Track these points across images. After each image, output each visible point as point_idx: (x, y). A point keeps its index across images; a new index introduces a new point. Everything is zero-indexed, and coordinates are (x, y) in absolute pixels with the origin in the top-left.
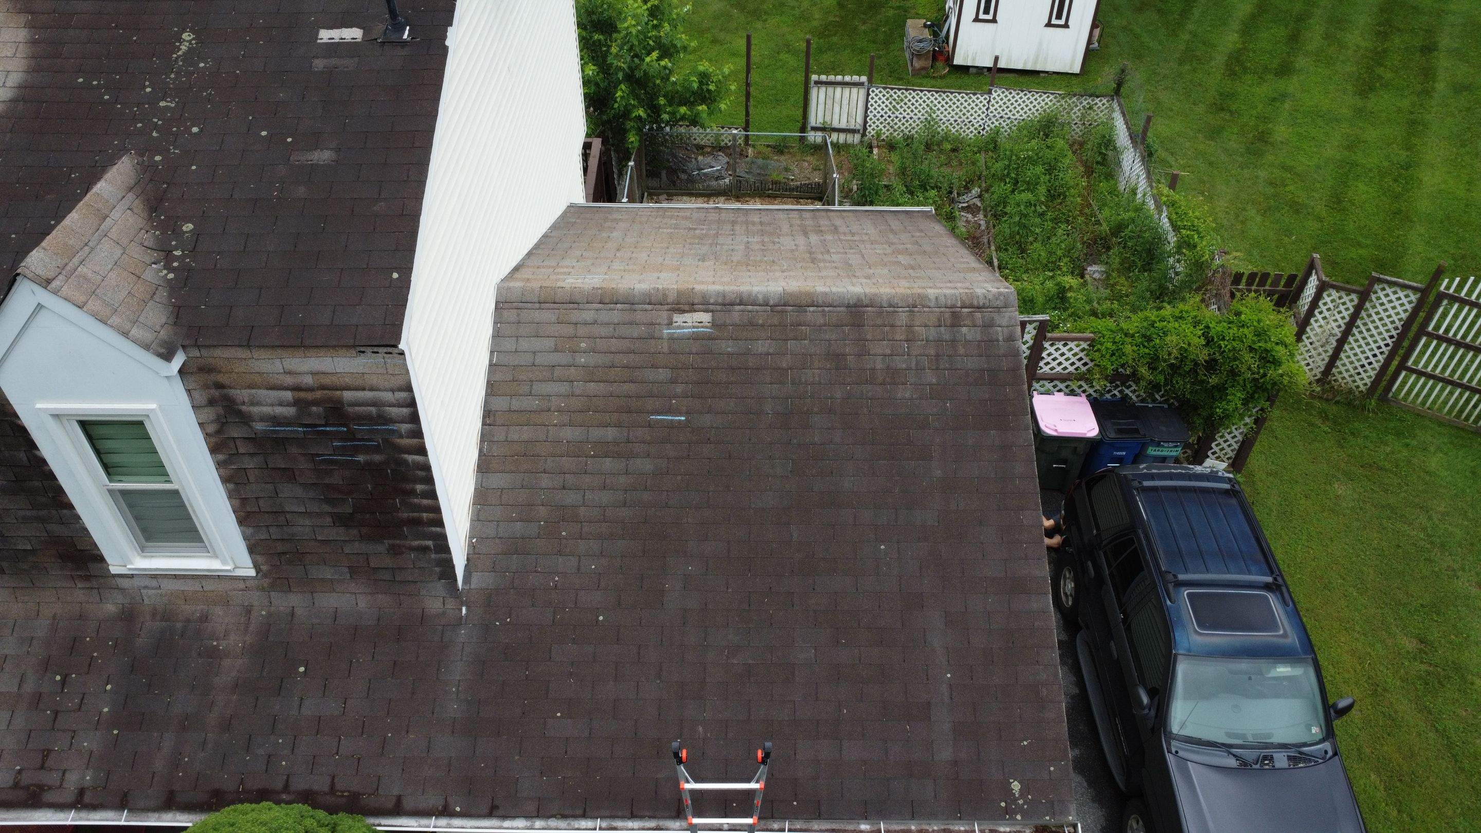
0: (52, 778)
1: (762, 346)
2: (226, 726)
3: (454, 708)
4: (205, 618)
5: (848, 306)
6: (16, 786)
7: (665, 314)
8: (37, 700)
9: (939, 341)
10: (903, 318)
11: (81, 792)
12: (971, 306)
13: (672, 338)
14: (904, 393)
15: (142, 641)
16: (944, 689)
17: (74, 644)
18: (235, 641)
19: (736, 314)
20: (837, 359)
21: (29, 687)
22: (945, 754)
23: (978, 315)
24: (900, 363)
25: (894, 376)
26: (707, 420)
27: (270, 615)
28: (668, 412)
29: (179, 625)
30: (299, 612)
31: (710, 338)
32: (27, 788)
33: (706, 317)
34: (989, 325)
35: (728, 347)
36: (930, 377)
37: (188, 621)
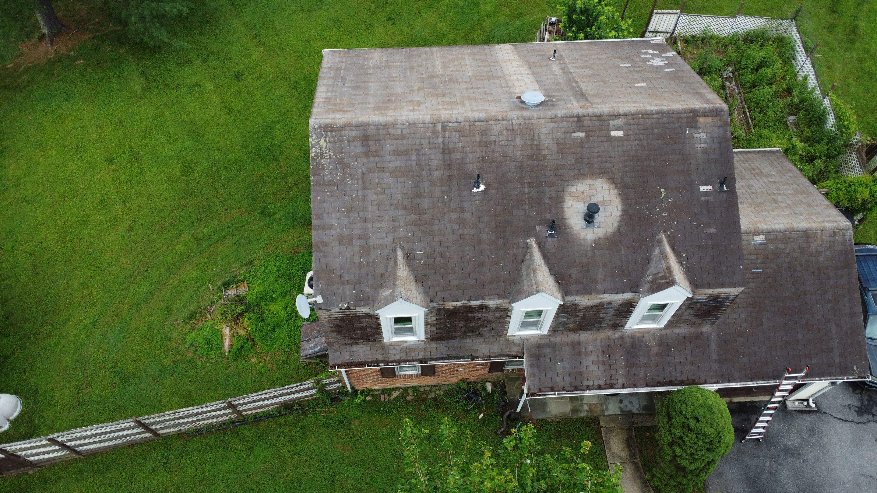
0: (614, 382)
1: (781, 246)
2: (657, 365)
3: (714, 357)
4: (643, 337)
5: (804, 231)
6: (606, 384)
7: (751, 236)
8: (604, 362)
9: (830, 241)
10: (819, 233)
11: (623, 385)
12: (839, 229)
13: (755, 245)
14: (821, 259)
15: (627, 345)
16: (836, 343)
17: (609, 347)
18: (653, 343)
19: (772, 236)
20: (801, 248)
21: (601, 359)
22: (837, 360)
23: (841, 232)
24: (820, 249)
25: (818, 254)
26: (768, 271)
27: (661, 335)
28: (757, 268)
29: (636, 339)
30: (668, 334)
31: (765, 244)
32: (609, 384)
33: (763, 237)
34: (844, 235)
35: (771, 247)
36: (828, 254)
37: (639, 338)
